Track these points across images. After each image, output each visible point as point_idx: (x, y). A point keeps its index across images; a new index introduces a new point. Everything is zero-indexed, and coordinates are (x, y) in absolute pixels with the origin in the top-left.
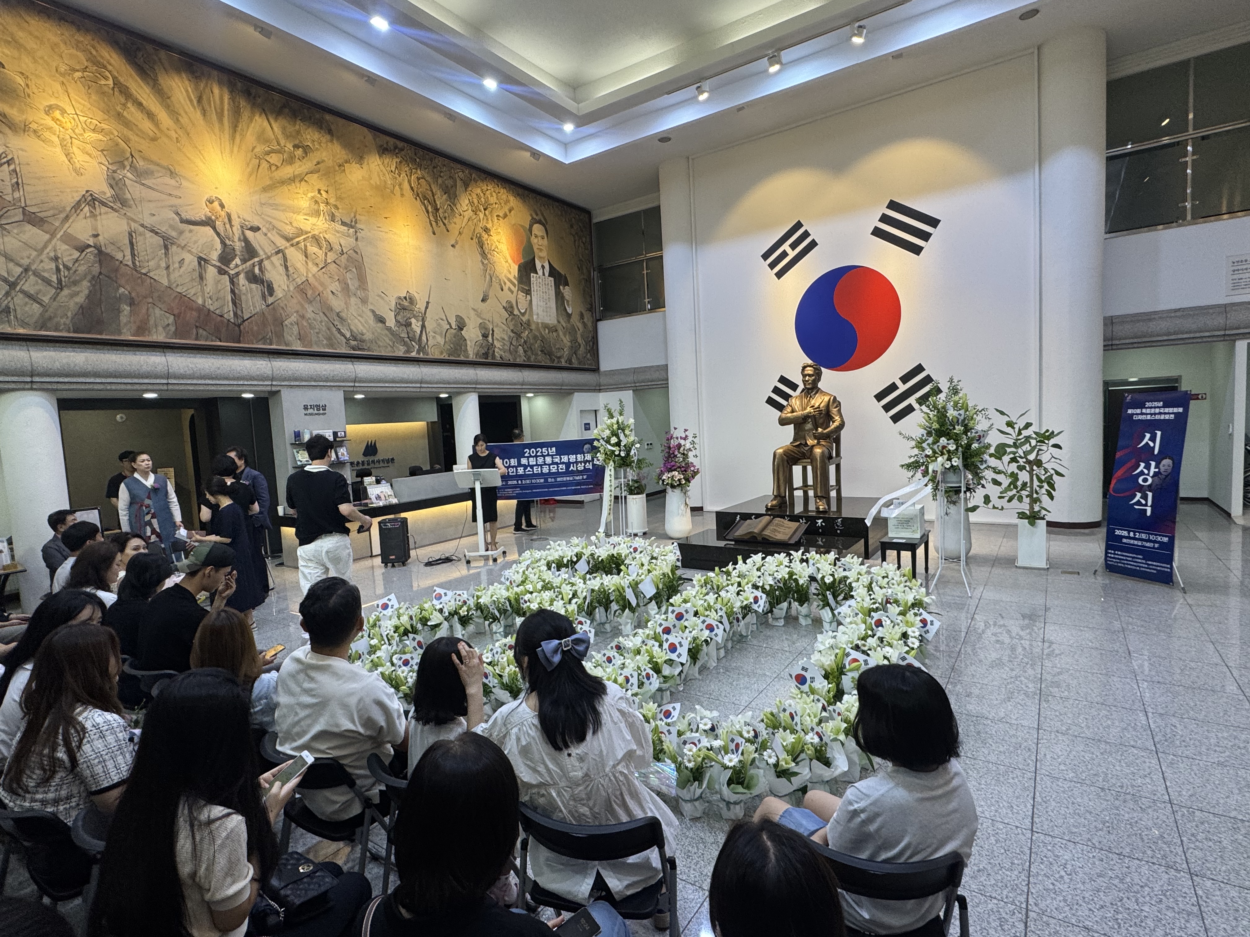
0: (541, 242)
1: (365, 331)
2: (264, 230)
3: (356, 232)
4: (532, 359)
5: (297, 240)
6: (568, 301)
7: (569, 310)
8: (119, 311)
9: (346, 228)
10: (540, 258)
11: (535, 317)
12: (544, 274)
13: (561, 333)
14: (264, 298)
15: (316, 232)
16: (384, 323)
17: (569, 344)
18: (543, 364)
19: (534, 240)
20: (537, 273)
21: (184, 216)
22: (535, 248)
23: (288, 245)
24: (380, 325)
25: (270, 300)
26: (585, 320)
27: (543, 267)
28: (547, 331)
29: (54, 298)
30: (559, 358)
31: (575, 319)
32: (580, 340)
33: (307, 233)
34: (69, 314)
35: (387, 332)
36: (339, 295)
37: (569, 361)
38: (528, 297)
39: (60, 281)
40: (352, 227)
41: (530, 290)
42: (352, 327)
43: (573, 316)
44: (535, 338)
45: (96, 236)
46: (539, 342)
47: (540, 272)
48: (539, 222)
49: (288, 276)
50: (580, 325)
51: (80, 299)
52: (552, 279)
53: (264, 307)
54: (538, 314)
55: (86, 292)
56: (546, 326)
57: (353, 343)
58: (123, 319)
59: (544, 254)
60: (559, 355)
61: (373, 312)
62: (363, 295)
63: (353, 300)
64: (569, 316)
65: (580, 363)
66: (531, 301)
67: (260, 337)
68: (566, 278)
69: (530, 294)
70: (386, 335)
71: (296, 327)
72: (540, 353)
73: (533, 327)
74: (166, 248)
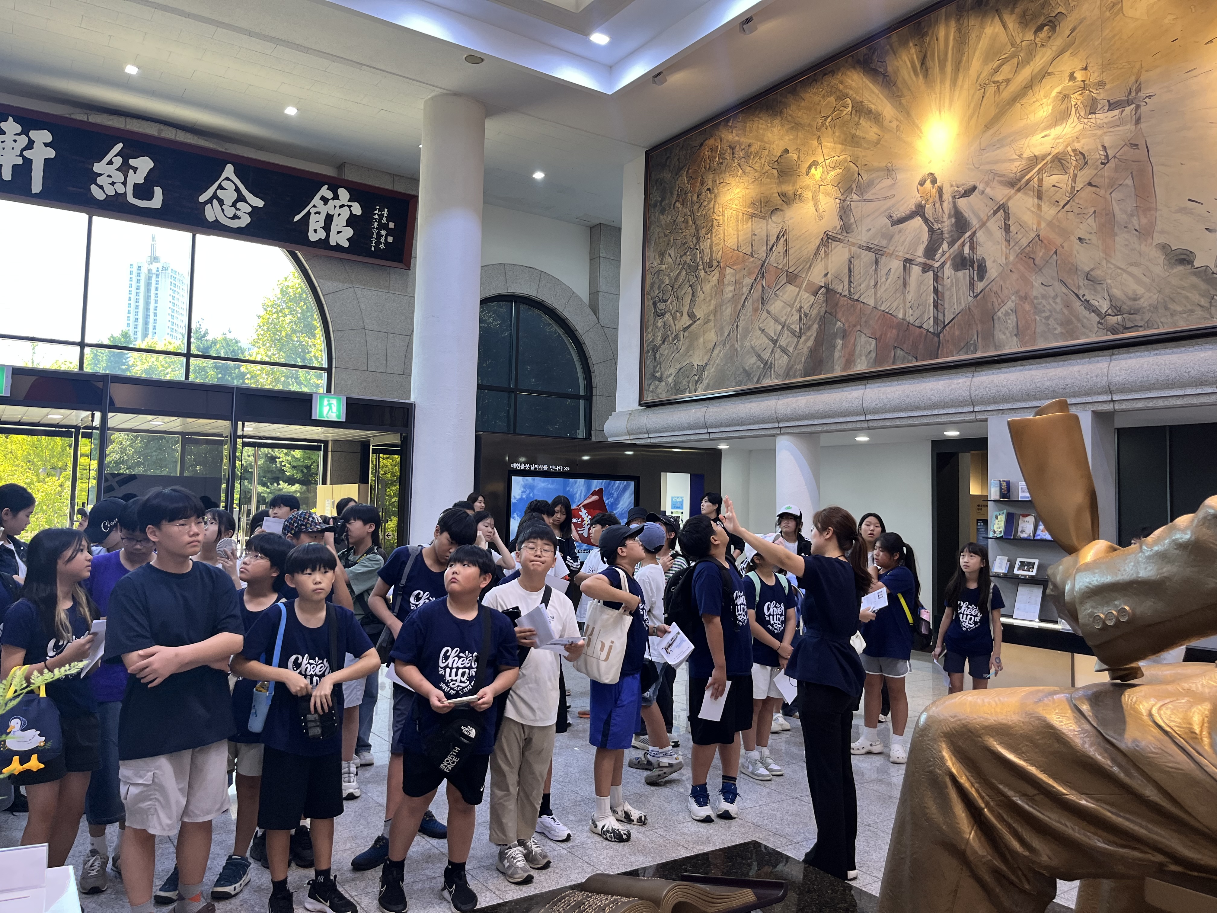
1: (1140, 291)
2: (981, 187)
3: (1138, 107)
5: (1027, 177)
8: (834, 347)
9: (1116, 112)
14: (972, 285)
15: (1060, 149)
16: (1191, 262)
21: (896, 215)
23: (1013, 191)
24: (1181, 268)
25: (980, 286)
29: (795, 348)
33: (1044, 157)
34: (803, 360)
35: (1194, 280)
36: (1094, 239)
39: (800, 329)
40: (1129, 103)
42: (1117, 292)
45: (826, 275)
49: (1008, 241)
51: (810, 343)
53: (970, 299)
55: (815, 335)
57: (1113, 320)
58: (837, 355)
61: (1164, 247)
62: (1144, 221)
63: (1121, 238)
67: (962, 344)
70: (1194, 287)
71: (1013, 317)
74: (877, 262)
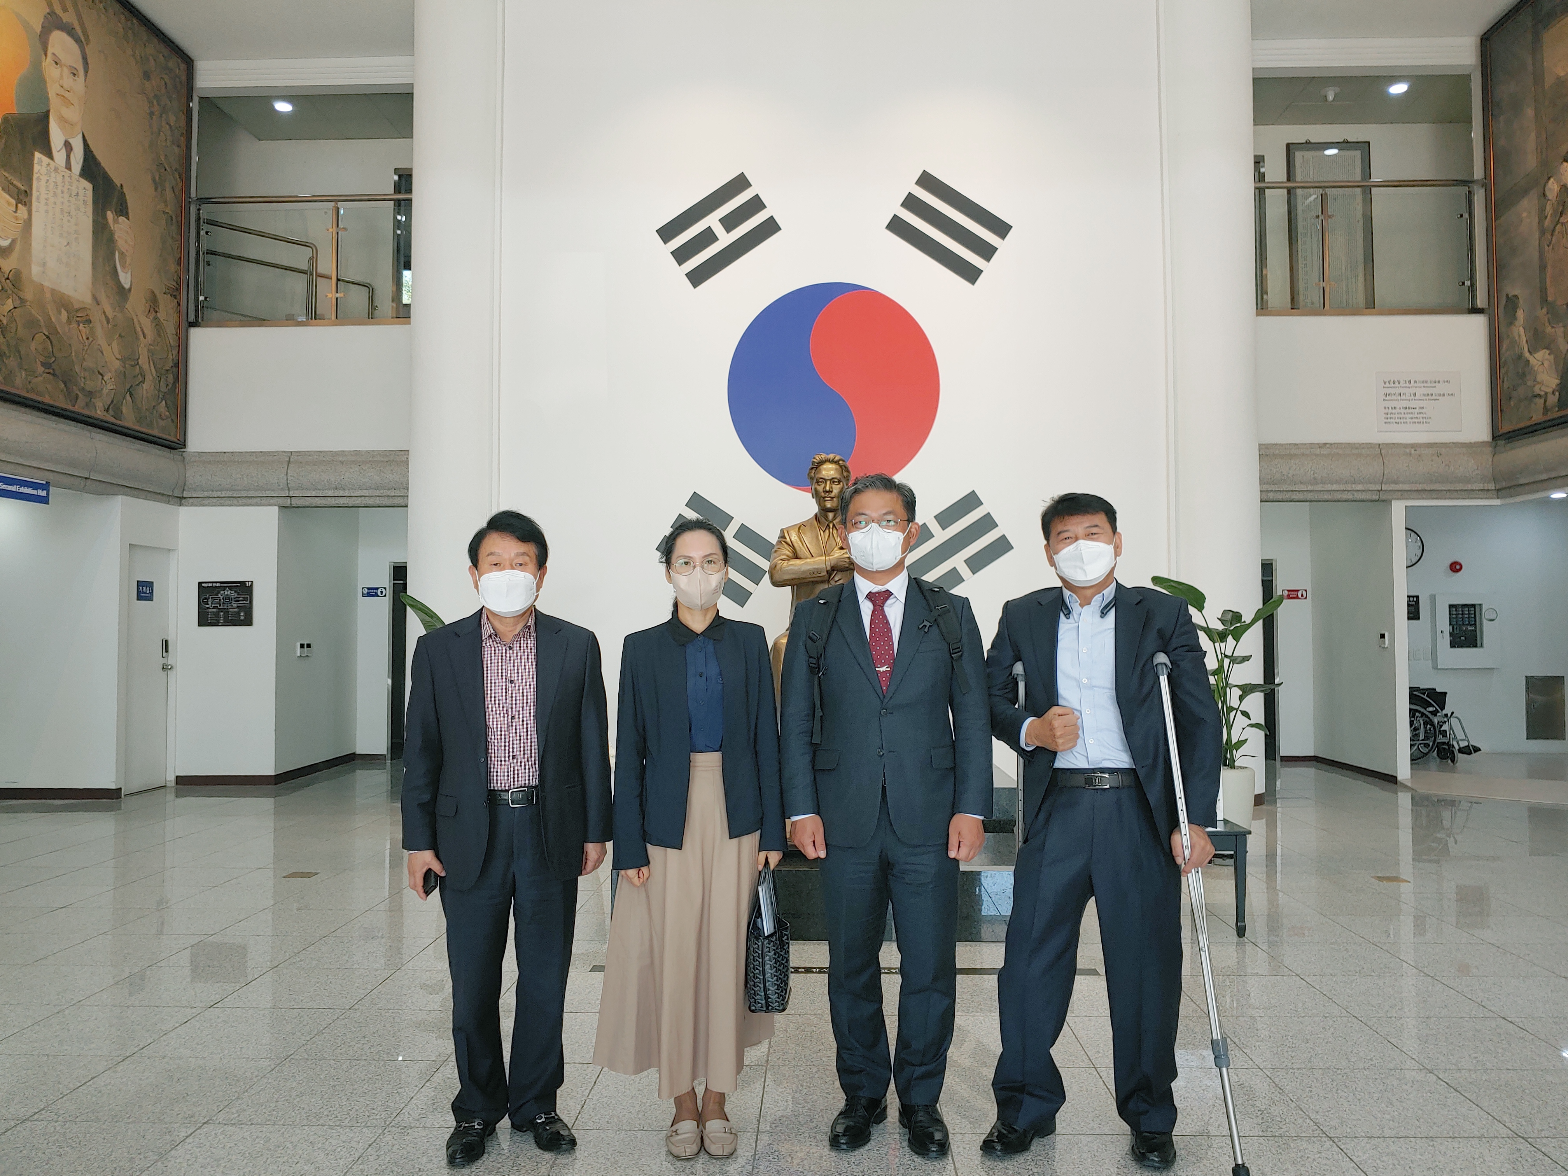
0: (68, 81)
4: (18, 381)
6: (122, 254)
7: (125, 279)
10: (63, 121)
11: (35, 270)
12: (69, 167)
13: (99, 332)
17: (117, 364)
18: (47, 400)
19: (51, 72)
20: (50, 155)
22: (52, 91)
26: (161, 315)
27: (68, 146)
28: (64, 314)
30: (90, 394)
31: (136, 305)
32: (144, 361)
37: (114, 407)
38: (23, 210)
41: (27, 193)
43: (132, 297)
44: (32, 323)
46: (40, 337)
47: (60, 156)
48: (69, 30)
50: (147, 324)
52: (89, 186)
54: (44, 264)
56: (63, 303)
59: (73, 114)
60: (90, 385)
64: (122, 293)
65: (139, 420)
66: (28, 223)
68: (123, 195)
69: (28, 204)
72: (41, 369)
73: (28, 294)
